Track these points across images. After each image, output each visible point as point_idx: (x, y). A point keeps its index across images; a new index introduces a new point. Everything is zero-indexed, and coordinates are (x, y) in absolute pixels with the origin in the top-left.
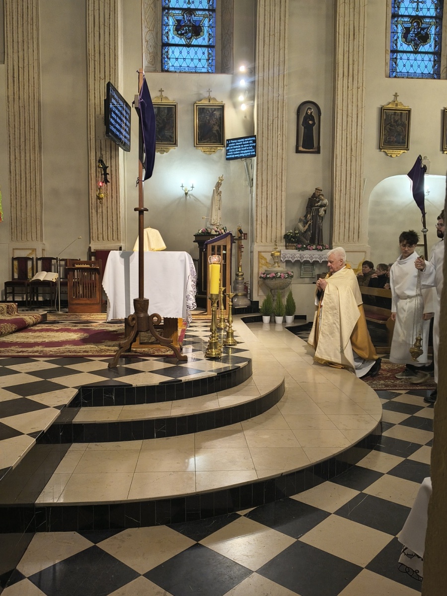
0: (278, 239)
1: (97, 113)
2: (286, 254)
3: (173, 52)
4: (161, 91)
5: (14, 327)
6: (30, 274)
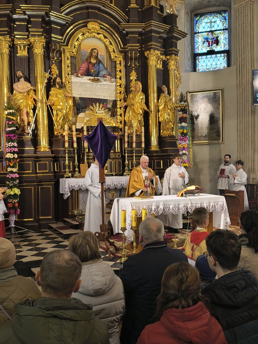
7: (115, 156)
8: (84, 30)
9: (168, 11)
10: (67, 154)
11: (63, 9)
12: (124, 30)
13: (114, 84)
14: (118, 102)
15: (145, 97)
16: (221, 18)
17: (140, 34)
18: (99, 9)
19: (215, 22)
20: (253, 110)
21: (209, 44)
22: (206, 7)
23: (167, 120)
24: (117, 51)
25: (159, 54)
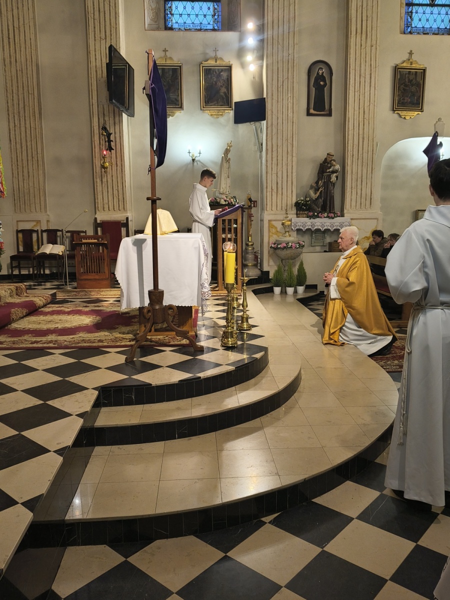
0: (288, 207)
1: (98, 76)
2: (297, 223)
3: (177, 8)
4: (165, 51)
5: (25, 311)
6: (35, 247)
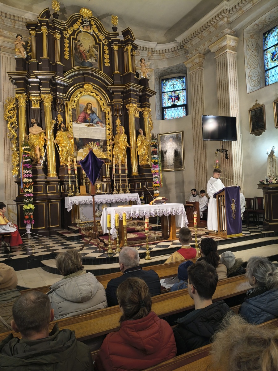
3: (271, 73)
4: (256, 101)
7: (106, 180)
8: (81, 89)
9: (142, 76)
10: (70, 179)
11: (65, 74)
12: (110, 90)
13: (104, 128)
14: (108, 142)
15: (127, 137)
16: (180, 82)
17: (122, 92)
18: (92, 75)
19: (176, 84)
20: (204, 145)
21: (172, 100)
22: (170, 74)
23: (143, 154)
24: (106, 105)
25: (136, 107)
